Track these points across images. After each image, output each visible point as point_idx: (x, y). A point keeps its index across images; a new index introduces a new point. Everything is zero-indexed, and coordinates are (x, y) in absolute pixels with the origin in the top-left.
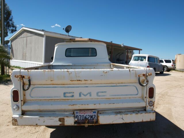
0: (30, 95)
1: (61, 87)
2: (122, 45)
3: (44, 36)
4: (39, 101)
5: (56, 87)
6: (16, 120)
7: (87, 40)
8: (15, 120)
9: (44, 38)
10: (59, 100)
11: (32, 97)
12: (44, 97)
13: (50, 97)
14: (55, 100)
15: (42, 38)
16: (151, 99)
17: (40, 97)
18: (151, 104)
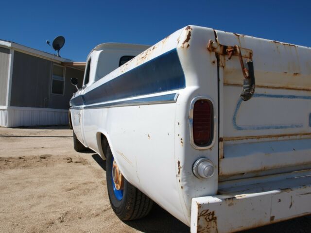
0: (234, 119)
1: (305, 98)
3: (11, 50)
4: (255, 140)
5: (294, 97)
6: (213, 214)
8: (209, 214)
9: (10, 55)
10: (298, 137)
11: (239, 129)
12: (269, 128)
13: (282, 127)
14: (291, 137)
15: (6, 54)
17: (258, 129)
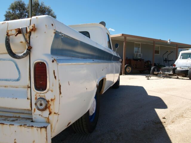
2: (168, 42)
7: (120, 36)
16: (41, 93)
18: (41, 105)
